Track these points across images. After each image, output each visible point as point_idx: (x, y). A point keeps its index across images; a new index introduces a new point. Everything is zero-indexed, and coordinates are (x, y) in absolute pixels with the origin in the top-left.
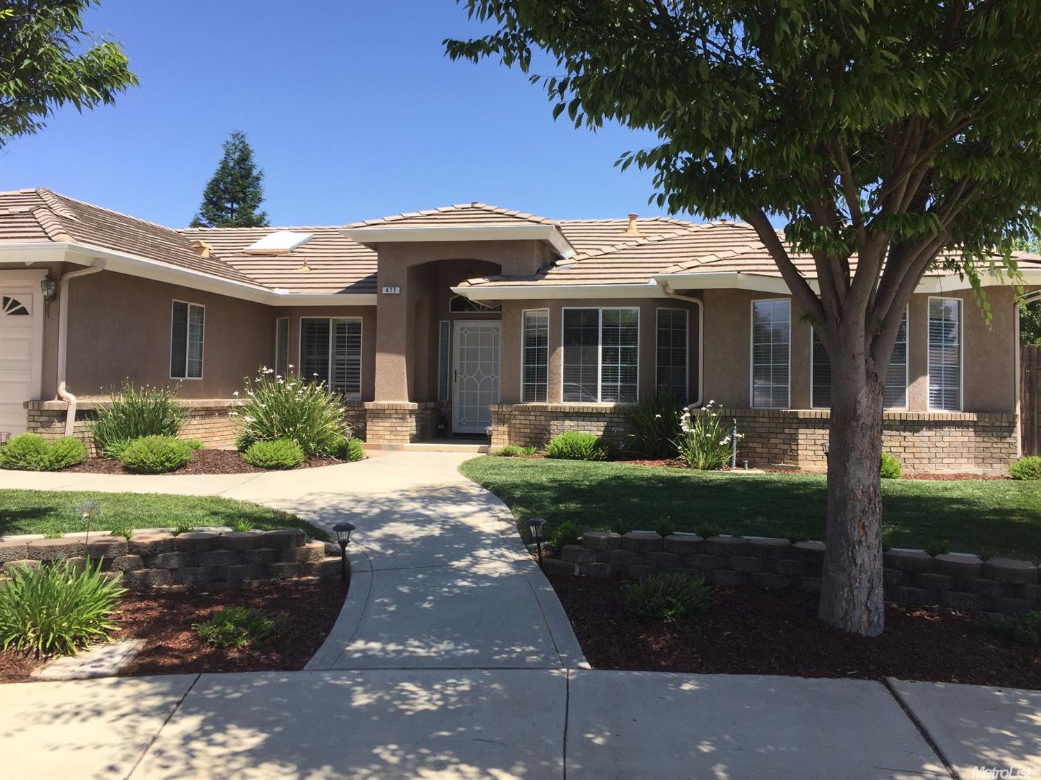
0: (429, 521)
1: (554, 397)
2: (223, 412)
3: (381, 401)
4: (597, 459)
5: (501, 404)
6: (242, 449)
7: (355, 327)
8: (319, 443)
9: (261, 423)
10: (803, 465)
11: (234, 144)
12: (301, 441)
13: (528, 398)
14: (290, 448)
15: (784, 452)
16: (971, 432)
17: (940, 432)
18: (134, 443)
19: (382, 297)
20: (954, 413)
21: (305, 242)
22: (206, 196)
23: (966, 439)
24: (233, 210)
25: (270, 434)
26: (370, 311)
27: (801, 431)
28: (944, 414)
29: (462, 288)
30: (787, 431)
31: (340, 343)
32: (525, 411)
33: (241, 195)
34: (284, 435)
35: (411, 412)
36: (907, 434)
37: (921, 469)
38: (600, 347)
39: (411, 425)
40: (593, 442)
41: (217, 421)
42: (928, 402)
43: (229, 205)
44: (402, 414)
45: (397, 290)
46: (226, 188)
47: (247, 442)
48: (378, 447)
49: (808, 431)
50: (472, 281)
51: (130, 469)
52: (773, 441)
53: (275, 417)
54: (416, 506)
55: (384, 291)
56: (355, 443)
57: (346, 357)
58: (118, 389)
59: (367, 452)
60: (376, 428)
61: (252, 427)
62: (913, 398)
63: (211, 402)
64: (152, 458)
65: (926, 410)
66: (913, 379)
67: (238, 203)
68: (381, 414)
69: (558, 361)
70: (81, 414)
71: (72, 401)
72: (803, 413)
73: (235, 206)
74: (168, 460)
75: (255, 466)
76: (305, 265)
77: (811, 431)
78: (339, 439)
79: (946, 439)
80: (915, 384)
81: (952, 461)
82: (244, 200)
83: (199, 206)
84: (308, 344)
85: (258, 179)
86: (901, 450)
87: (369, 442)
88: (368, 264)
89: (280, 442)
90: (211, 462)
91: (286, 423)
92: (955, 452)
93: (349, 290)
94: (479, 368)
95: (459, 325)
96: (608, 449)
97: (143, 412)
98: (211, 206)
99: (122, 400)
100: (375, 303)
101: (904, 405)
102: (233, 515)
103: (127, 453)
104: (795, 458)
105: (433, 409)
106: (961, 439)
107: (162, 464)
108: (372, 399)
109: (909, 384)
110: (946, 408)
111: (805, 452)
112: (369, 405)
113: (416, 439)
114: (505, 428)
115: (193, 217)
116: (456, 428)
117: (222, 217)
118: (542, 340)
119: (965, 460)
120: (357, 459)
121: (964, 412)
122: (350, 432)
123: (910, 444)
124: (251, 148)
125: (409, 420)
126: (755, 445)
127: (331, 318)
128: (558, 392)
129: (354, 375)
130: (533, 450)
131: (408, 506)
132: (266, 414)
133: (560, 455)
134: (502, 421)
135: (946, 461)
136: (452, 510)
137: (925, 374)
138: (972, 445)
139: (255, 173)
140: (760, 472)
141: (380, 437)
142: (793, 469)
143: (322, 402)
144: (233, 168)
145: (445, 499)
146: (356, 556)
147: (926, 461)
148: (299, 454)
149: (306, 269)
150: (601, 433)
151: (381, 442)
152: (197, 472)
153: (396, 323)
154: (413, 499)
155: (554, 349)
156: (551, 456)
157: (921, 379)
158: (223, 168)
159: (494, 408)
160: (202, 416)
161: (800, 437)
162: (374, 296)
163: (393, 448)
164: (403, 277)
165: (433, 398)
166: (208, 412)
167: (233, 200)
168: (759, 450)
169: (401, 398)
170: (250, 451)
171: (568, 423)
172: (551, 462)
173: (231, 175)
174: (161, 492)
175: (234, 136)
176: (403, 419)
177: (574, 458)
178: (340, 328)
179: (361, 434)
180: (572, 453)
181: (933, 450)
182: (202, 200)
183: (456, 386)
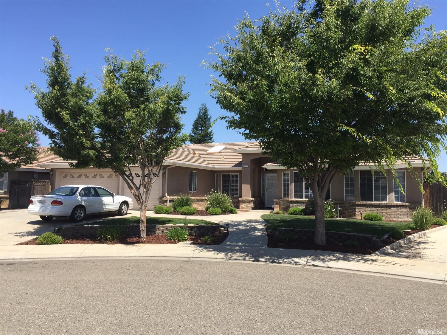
0: (247, 226)
1: (291, 197)
2: (202, 200)
3: (243, 198)
4: (301, 215)
5: (277, 199)
6: (207, 210)
7: (237, 176)
8: (225, 209)
9: (211, 203)
10: (358, 218)
11: (202, 108)
12: (221, 208)
13: (285, 197)
14: (219, 210)
15: (353, 213)
16: (408, 209)
17: (397, 208)
18: (183, 208)
19: (243, 168)
20: (403, 203)
21: (224, 149)
22: (193, 126)
23: (407, 211)
24: (202, 130)
25: (214, 206)
26: (240, 172)
27: (357, 208)
28: (399, 203)
29: (265, 166)
30: (353, 208)
31: (233, 181)
32: (284, 201)
33: (204, 125)
34: (217, 207)
35: (252, 201)
36: (387, 209)
37: (391, 219)
38: (304, 183)
39: (252, 204)
40: (300, 210)
41: (201, 203)
42: (394, 200)
43: (200, 129)
44: (249, 201)
45: (248, 166)
46: (200, 123)
47: (208, 208)
48: (243, 211)
49: (359, 208)
50: (268, 164)
51: (182, 214)
52: (350, 210)
53: (215, 202)
54: (246, 223)
55: (244, 167)
56: (235, 209)
57: (234, 185)
58: (178, 195)
59: (238, 212)
60: (242, 205)
61: (209, 204)
62: (389, 199)
63: (199, 198)
64: (187, 211)
65: (393, 202)
66: (389, 193)
67: (203, 127)
68: (244, 201)
69: (292, 186)
70: (170, 201)
71: (168, 198)
72: (357, 202)
73: (203, 129)
74: (191, 212)
75: (210, 214)
76: (223, 157)
77: (360, 208)
78: (230, 208)
79: (400, 211)
80: (390, 195)
81: (402, 217)
82: (205, 127)
83: (191, 129)
84: (224, 181)
85: (210, 119)
86: (385, 213)
87: (240, 209)
88: (240, 158)
89: (216, 208)
90: (200, 213)
91: (217, 204)
92: (403, 214)
93: (235, 166)
94: (273, 188)
95: (267, 175)
96: (305, 212)
97: (184, 200)
98: (195, 129)
99: (179, 197)
100: (242, 170)
101: (387, 201)
102: (206, 222)
103: (182, 210)
104: (355, 215)
105: (259, 200)
106: (405, 211)
107: (189, 213)
108: (241, 197)
109: (388, 194)
110: (400, 202)
111: (358, 214)
112: (240, 199)
113: (253, 209)
114: (278, 206)
115: (189, 133)
116: (267, 206)
117: (198, 132)
118: (288, 181)
119: (406, 217)
120: (235, 213)
121: (407, 203)
122: (233, 206)
123: (388, 212)
124: (208, 109)
125: (251, 203)
126: (345, 211)
127: (230, 174)
128: (292, 196)
129: (237, 190)
130: (285, 212)
131: (244, 223)
132: (212, 201)
133: (291, 213)
134: (277, 204)
135: (400, 217)
136: (254, 224)
137: (393, 192)
138: (409, 212)
139: (209, 117)
140: (345, 219)
141: (243, 208)
142: (354, 218)
143: (226, 198)
144: (202, 116)
145: (253, 222)
146: (230, 231)
147: (393, 217)
148: (221, 212)
149: (223, 159)
150: (304, 208)
151: (244, 209)
152: (197, 215)
153: (247, 175)
154: (245, 222)
155: (291, 183)
156: (289, 214)
157: (391, 193)
158: (199, 116)
159: (275, 200)
160: (196, 202)
161: (356, 209)
162: (242, 168)
163: (246, 211)
164: (249, 163)
165: (260, 197)
166: (198, 200)
167: (202, 127)
168: (346, 213)
169: (249, 197)
170: (209, 210)
171: (295, 205)
172: (288, 215)
173: (201, 118)
174: (191, 218)
175: (202, 105)
176: (250, 203)
177: (295, 214)
178: (233, 176)
179: (238, 207)
180: (294, 213)
181: (396, 214)
182: (192, 127)
183: (266, 193)
